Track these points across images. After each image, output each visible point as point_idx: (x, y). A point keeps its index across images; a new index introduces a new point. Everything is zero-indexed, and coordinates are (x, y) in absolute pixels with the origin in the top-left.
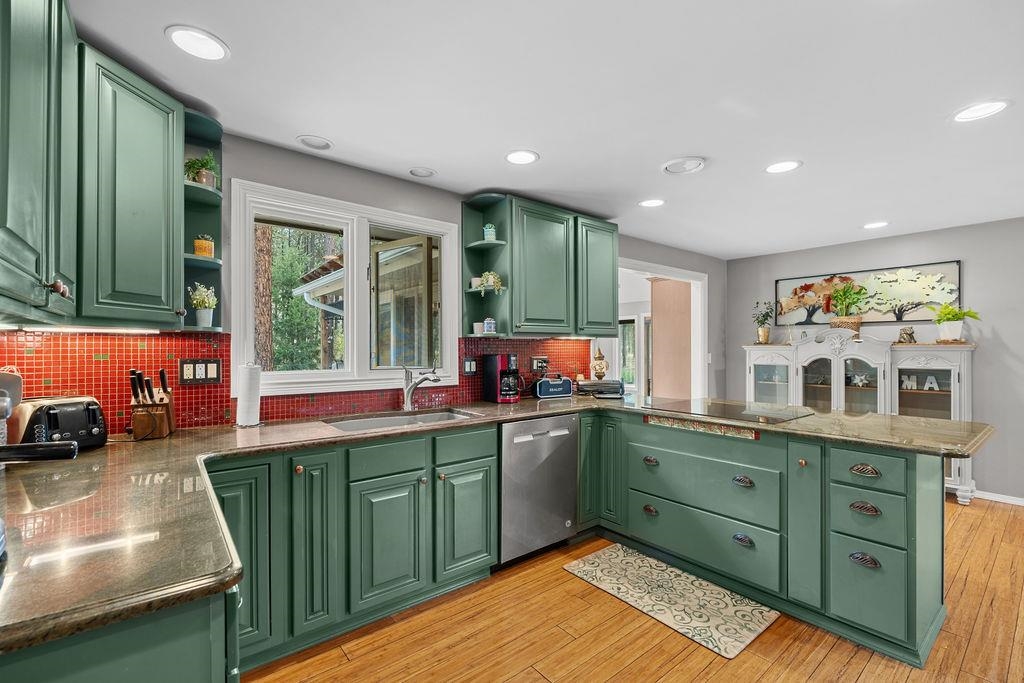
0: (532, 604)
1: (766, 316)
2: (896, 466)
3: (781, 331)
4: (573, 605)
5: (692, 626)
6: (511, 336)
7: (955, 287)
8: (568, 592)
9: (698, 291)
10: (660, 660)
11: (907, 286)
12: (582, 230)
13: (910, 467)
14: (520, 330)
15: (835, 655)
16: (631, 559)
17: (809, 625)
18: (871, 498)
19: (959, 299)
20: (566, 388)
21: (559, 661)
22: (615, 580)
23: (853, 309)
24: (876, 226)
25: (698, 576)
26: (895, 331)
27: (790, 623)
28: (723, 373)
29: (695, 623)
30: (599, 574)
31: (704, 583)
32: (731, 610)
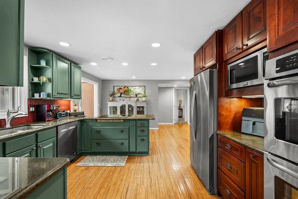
0: (73, 177)
1: (112, 95)
2: (145, 122)
3: (115, 98)
4: (85, 172)
5: (115, 164)
6: (52, 99)
7: (144, 91)
8: (82, 170)
9: (96, 87)
10: (112, 173)
11: (138, 90)
12: (73, 67)
13: (148, 122)
14: (56, 97)
15: (139, 159)
16: (93, 158)
17: (133, 156)
18: (143, 128)
19: (145, 93)
20: (67, 115)
21: (90, 183)
22: (92, 163)
23: (129, 94)
24: (134, 78)
25: (111, 155)
26: (135, 99)
27: (130, 157)
28: (102, 109)
29: (115, 163)
30: (87, 163)
31: (113, 156)
32: (120, 159)
